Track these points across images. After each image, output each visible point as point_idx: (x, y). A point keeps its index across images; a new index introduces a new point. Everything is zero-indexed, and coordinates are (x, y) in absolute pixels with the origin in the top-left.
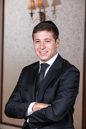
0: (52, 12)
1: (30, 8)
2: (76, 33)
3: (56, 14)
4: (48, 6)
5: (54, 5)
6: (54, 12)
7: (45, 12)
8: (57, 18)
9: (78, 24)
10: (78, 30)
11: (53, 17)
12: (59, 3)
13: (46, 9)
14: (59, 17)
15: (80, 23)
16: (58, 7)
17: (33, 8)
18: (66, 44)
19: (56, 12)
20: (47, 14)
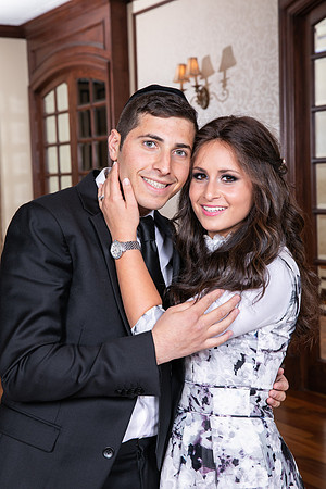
0: (221, 84)
1: (176, 79)
3: (227, 87)
4: (213, 72)
5: (223, 68)
6: (224, 82)
7: (207, 84)
8: (231, 94)
9: (269, 103)
10: (271, 114)
11: (223, 94)
12: (233, 64)
13: (210, 79)
14: (234, 93)
15: (274, 99)
16: (230, 71)
19: (228, 82)
20: (211, 90)
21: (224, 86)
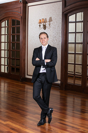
2: (59, 34)
5: (49, 21)
6: (50, 24)
8: (51, 27)
10: (59, 32)
13: (46, 23)
15: (60, 29)
16: (51, 22)
17: (40, 23)
18: (55, 39)
20: (46, 26)
21: (50, 25)
